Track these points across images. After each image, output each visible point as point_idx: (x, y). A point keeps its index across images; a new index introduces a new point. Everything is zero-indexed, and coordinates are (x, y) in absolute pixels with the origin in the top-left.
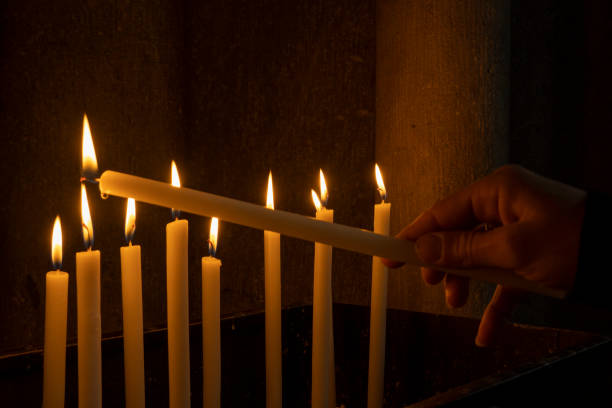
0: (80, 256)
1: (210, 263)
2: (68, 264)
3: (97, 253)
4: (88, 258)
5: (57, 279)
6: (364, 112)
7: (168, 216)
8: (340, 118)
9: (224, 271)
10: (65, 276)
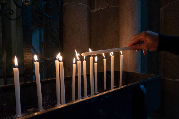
0: (78, 62)
1: (96, 64)
2: (76, 63)
3: (80, 61)
4: (79, 62)
5: (74, 66)
6: (117, 42)
7: (90, 56)
8: (114, 43)
9: (98, 65)
10: (75, 65)
